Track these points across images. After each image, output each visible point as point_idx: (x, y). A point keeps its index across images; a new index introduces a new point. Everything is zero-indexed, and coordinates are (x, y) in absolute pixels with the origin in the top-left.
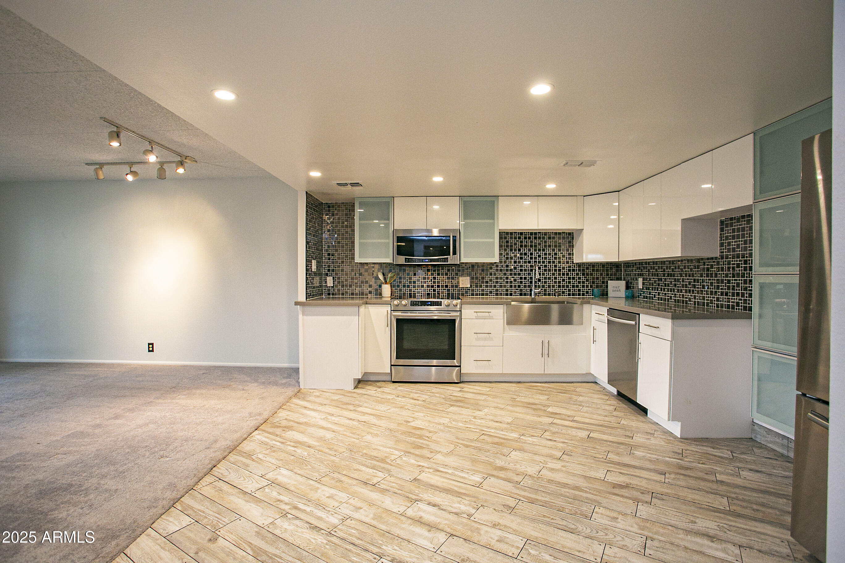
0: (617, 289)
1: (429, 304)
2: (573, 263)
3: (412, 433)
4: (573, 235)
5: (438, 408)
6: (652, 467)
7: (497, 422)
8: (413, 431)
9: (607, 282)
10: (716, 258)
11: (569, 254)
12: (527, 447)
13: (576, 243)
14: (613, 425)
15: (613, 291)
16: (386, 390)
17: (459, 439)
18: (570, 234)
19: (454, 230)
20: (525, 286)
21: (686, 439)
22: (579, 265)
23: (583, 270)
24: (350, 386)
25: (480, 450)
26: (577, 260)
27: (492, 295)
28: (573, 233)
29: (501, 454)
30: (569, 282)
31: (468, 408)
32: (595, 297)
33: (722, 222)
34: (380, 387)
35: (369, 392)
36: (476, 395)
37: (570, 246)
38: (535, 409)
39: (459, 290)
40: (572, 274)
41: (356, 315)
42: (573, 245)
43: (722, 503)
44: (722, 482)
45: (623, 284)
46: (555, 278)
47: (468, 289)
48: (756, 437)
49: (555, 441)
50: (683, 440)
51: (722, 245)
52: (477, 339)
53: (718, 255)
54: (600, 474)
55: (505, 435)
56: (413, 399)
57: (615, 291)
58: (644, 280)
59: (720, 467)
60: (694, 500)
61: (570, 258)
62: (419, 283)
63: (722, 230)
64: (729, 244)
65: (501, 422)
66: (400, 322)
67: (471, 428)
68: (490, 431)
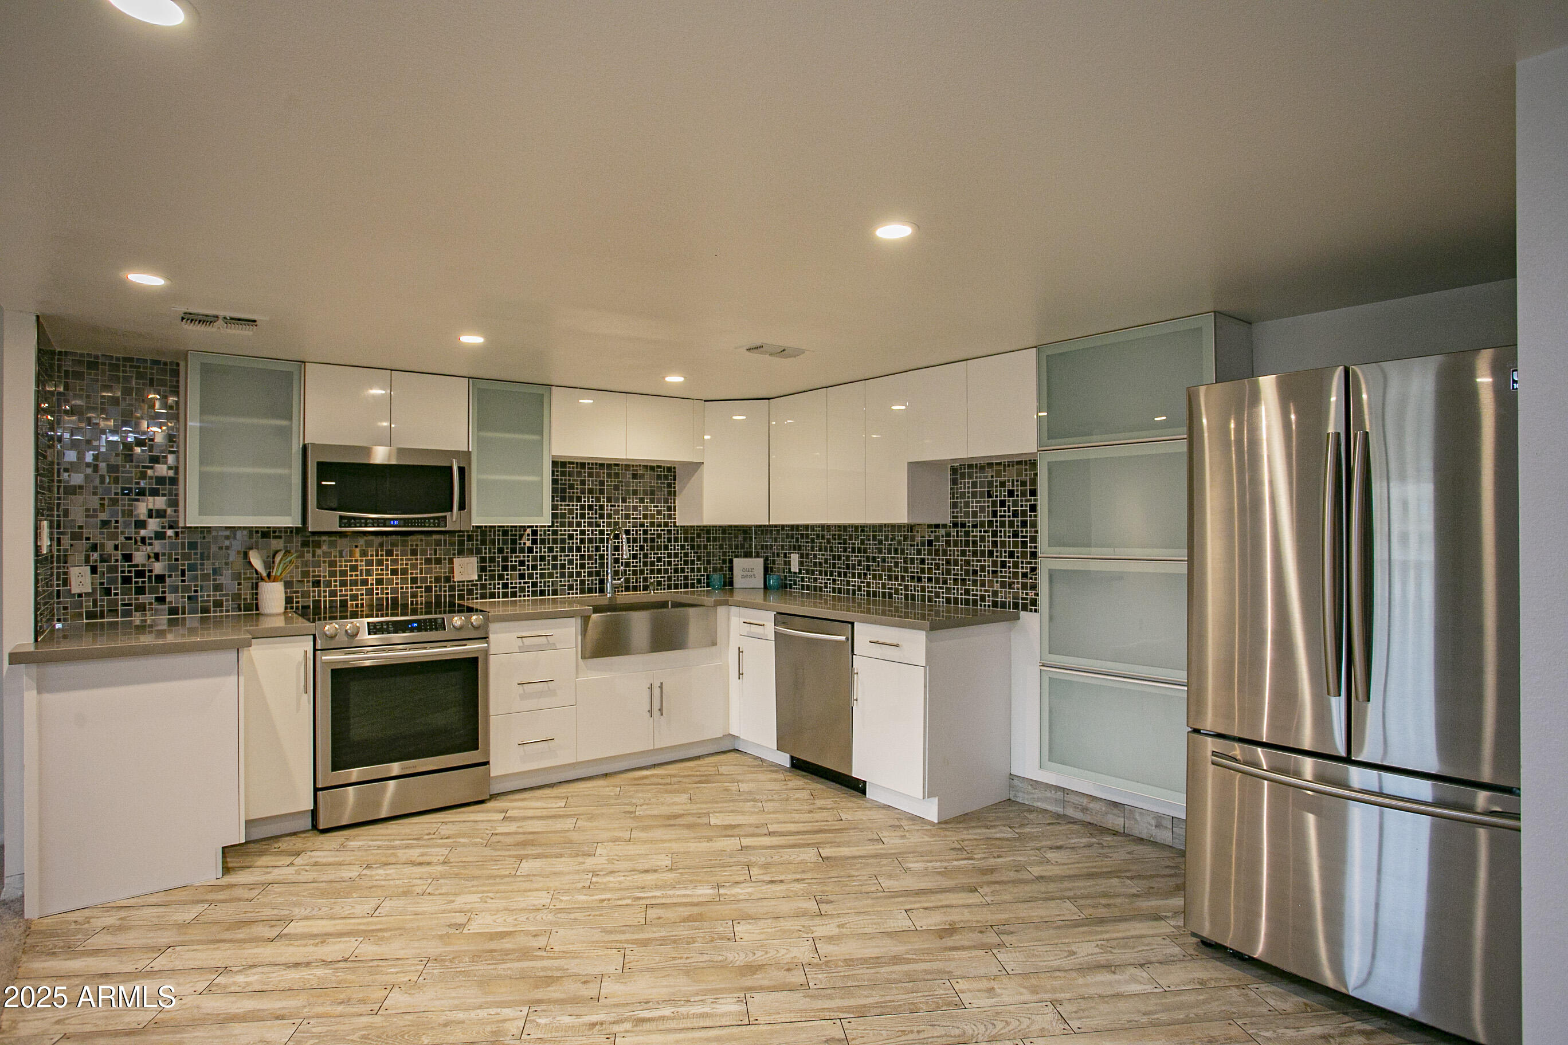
0: (749, 574)
1: (416, 628)
2: (675, 526)
3: (495, 951)
4: (675, 472)
5: (496, 873)
6: (949, 883)
7: (647, 871)
8: (493, 945)
9: (731, 561)
10: (945, 526)
11: (669, 509)
12: (750, 908)
13: (682, 490)
14: (835, 825)
15: (743, 577)
16: (319, 856)
17: (611, 932)
18: (669, 469)
19: (456, 454)
20: (590, 574)
21: (946, 822)
22: (686, 529)
23: (692, 539)
24: (211, 872)
25: (675, 942)
26: (683, 518)
27: (524, 596)
28: (674, 468)
29: (722, 939)
30: (669, 563)
31: (561, 856)
32: (714, 589)
33: (954, 471)
34: (298, 854)
35: (275, 874)
36: (550, 822)
37: (670, 493)
38: (689, 826)
39: (452, 588)
40: (675, 547)
41: (228, 674)
42: (675, 491)
43: (1068, 910)
44: (1040, 878)
45: (757, 564)
46: (646, 556)
47: (472, 585)
48: (1015, 796)
49: (782, 881)
50: (944, 826)
51: (954, 505)
52: (523, 697)
53: (948, 520)
54: (901, 922)
55: (688, 896)
56: (413, 863)
57: (746, 576)
58: (802, 556)
59: (1021, 855)
60: (1041, 917)
61: (670, 517)
62: (357, 575)
63: (954, 482)
64: (967, 505)
65: (655, 871)
66: (341, 677)
67: (609, 900)
68: (651, 895)
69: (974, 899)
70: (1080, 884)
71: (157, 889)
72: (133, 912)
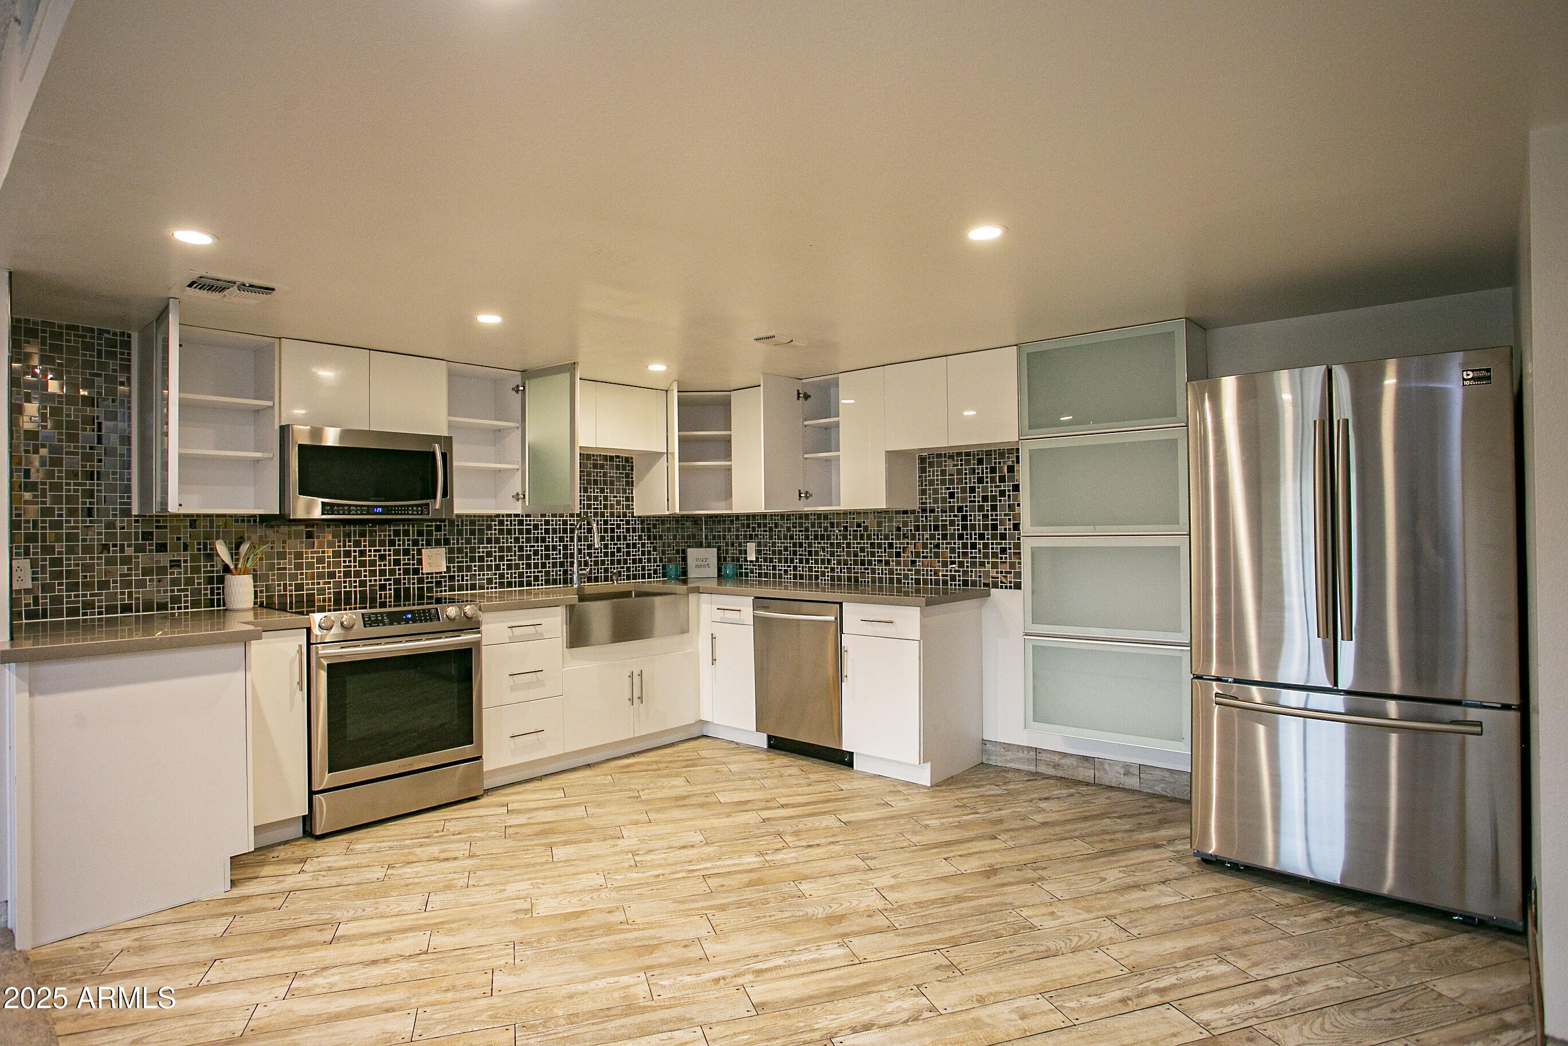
0: (703, 563)
1: (409, 619)
2: (633, 517)
3: (578, 929)
4: (632, 462)
5: (532, 861)
6: (971, 834)
7: (684, 847)
8: (572, 924)
9: (684, 552)
10: (913, 512)
11: (627, 499)
12: (805, 870)
13: (642, 476)
14: (837, 795)
15: (697, 566)
16: (327, 861)
17: (684, 902)
18: (627, 460)
19: (437, 439)
20: (554, 565)
21: (937, 785)
22: (642, 520)
23: (649, 530)
24: (219, 885)
25: (750, 904)
26: (640, 509)
28: (632, 458)
29: (793, 897)
30: (629, 554)
31: (590, 841)
32: (670, 578)
36: (558, 811)
37: (627, 483)
38: (702, 805)
39: (421, 581)
40: (633, 538)
41: (235, 669)
42: (632, 482)
45: (711, 554)
47: (441, 577)
49: (818, 845)
51: (923, 492)
52: (514, 688)
53: (916, 506)
54: (947, 869)
55: (738, 864)
57: (701, 566)
58: (759, 545)
61: (628, 507)
62: (324, 568)
63: (923, 470)
64: (936, 492)
65: (693, 846)
66: (337, 671)
67: (663, 875)
68: (701, 867)
69: (997, 845)
70: (1080, 825)
71: (164, 907)
72: (147, 932)
